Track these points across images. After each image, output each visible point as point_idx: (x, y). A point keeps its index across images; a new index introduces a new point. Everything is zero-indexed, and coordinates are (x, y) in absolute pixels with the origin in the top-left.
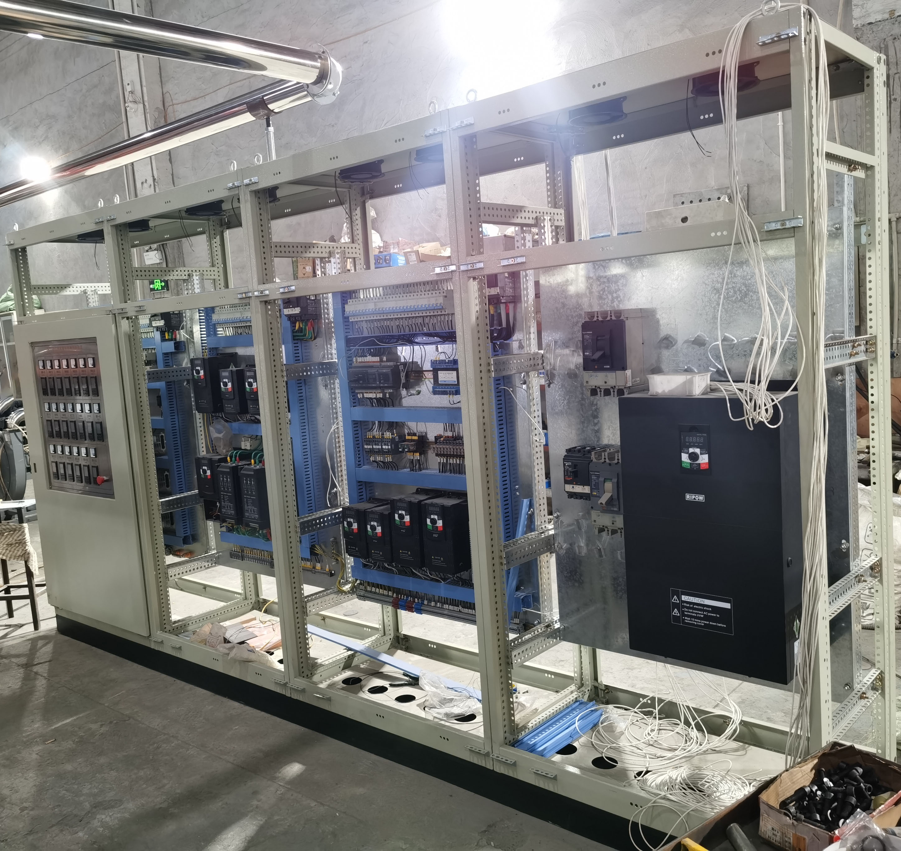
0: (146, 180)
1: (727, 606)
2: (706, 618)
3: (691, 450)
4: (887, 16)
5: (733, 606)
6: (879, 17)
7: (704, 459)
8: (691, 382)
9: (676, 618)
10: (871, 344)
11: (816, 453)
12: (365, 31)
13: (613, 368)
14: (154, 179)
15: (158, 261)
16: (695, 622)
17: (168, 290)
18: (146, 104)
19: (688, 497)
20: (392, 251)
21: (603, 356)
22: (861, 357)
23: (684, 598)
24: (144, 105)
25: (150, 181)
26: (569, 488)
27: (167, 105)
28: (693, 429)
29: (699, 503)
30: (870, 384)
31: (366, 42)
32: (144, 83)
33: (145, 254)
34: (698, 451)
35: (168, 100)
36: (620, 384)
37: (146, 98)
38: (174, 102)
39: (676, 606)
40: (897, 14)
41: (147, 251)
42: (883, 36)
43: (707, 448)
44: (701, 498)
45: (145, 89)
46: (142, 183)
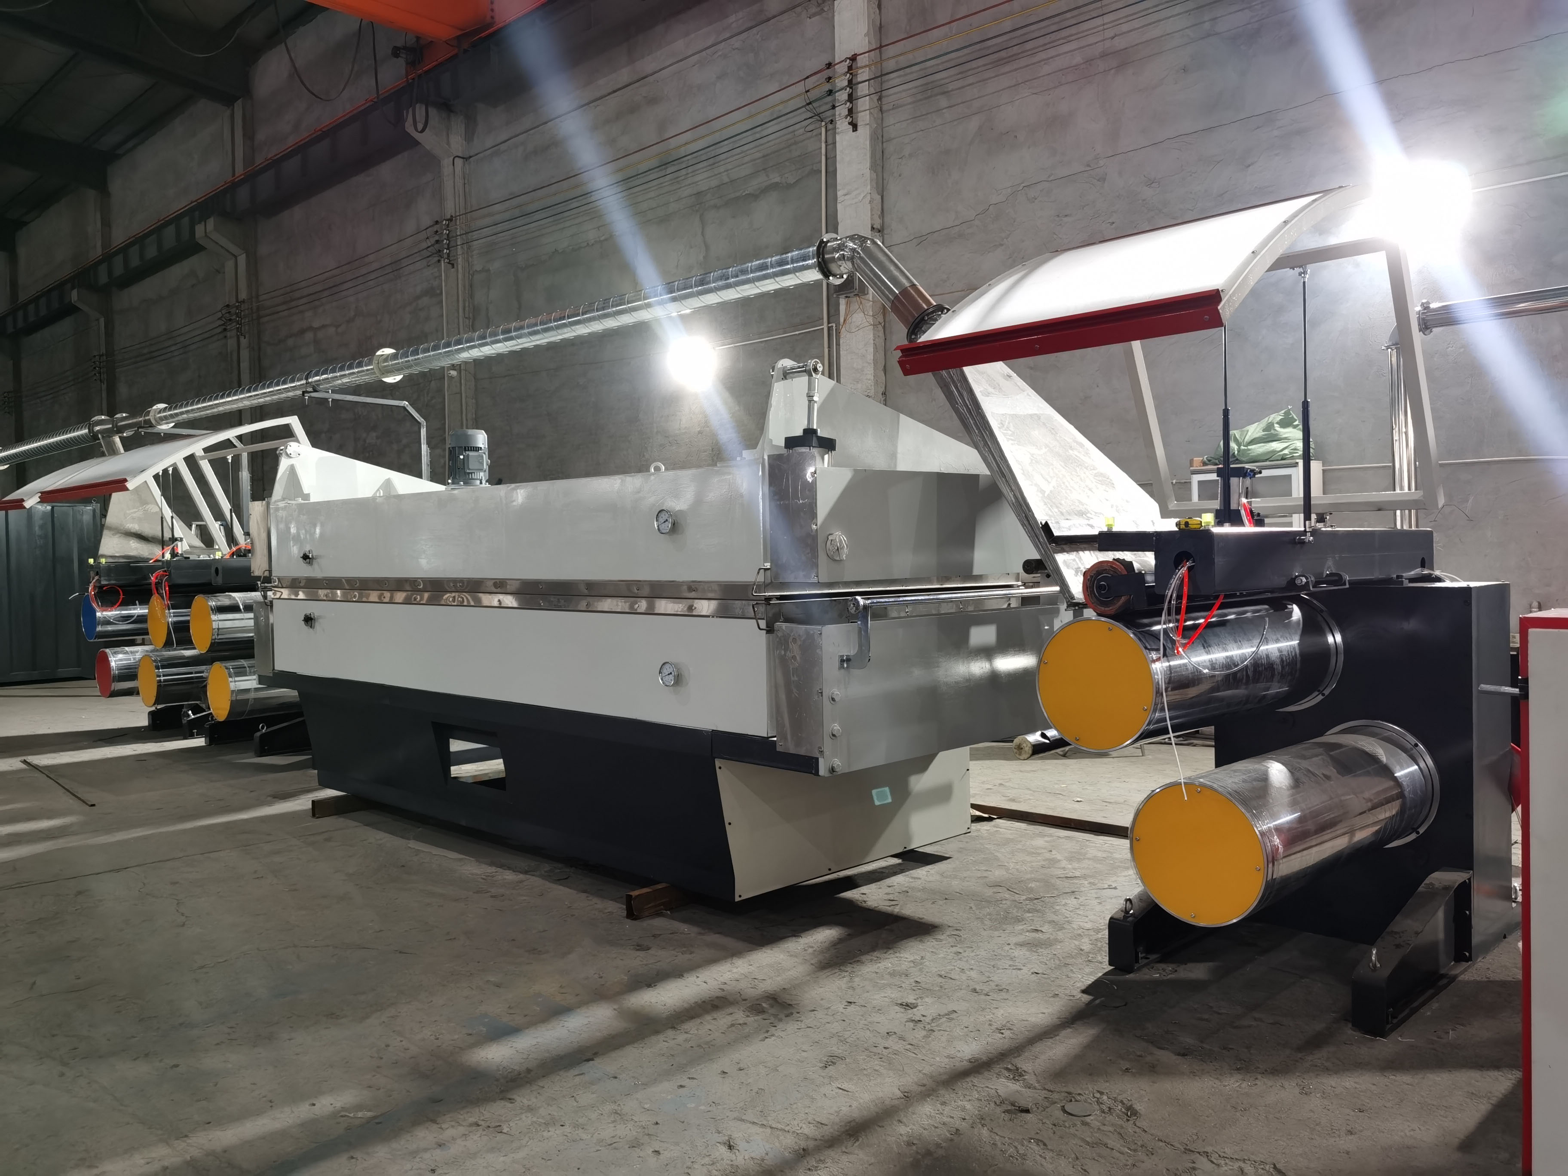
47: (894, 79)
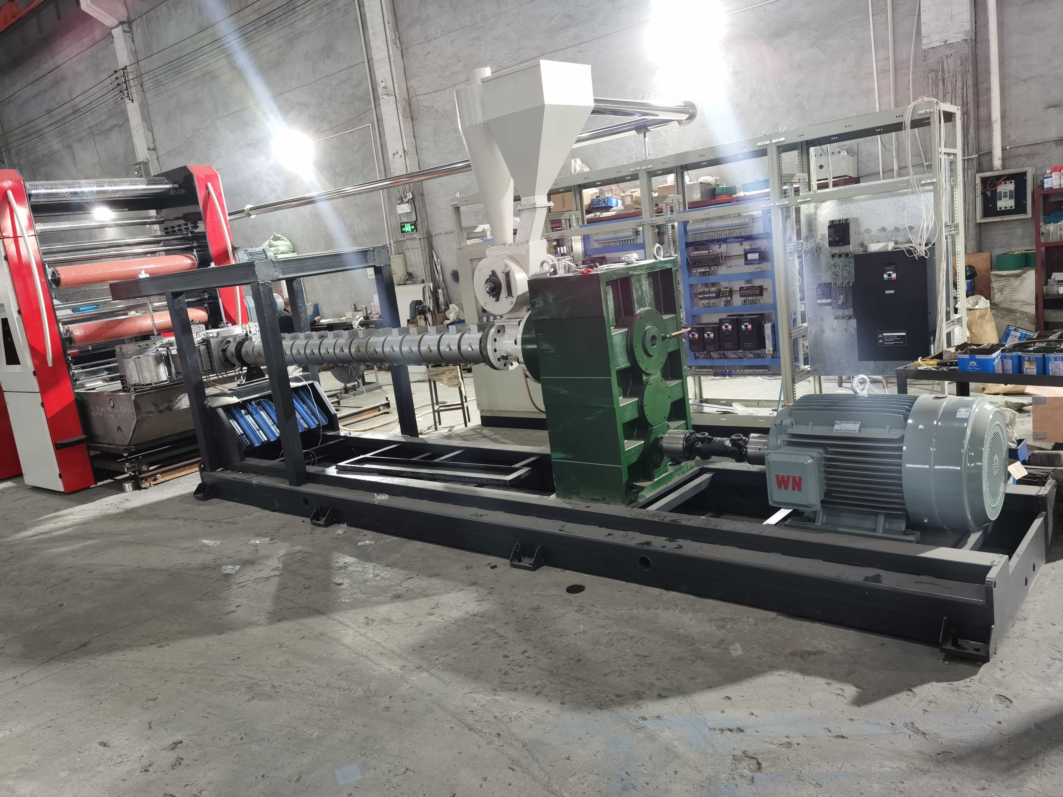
0: (397, 153)
1: (904, 334)
2: (894, 341)
3: (888, 273)
4: (942, 44)
5: (907, 334)
6: (938, 44)
7: (894, 276)
8: (887, 245)
9: (881, 344)
10: (957, 226)
11: (942, 267)
12: (580, 44)
13: (844, 245)
14: (405, 151)
15: (409, 211)
16: (889, 343)
17: (417, 231)
18: (397, 96)
19: (887, 292)
20: (607, 195)
21: (840, 239)
22: (953, 232)
23: (884, 334)
24: (396, 97)
25: (401, 152)
26: (819, 301)
27: (411, 95)
28: (889, 264)
29: (892, 294)
30: (956, 244)
31: (581, 52)
32: (395, 81)
33: (398, 206)
34: (891, 272)
35: (412, 93)
36: (847, 251)
37: (397, 92)
38: (418, 93)
39: (881, 338)
40: (948, 43)
41: (399, 204)
42: (941, 55)
43: (894, 271)
44: (892, 292)
45: (396, 85)
46: (394, 154)
47: (145, 78)
